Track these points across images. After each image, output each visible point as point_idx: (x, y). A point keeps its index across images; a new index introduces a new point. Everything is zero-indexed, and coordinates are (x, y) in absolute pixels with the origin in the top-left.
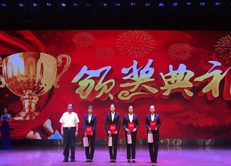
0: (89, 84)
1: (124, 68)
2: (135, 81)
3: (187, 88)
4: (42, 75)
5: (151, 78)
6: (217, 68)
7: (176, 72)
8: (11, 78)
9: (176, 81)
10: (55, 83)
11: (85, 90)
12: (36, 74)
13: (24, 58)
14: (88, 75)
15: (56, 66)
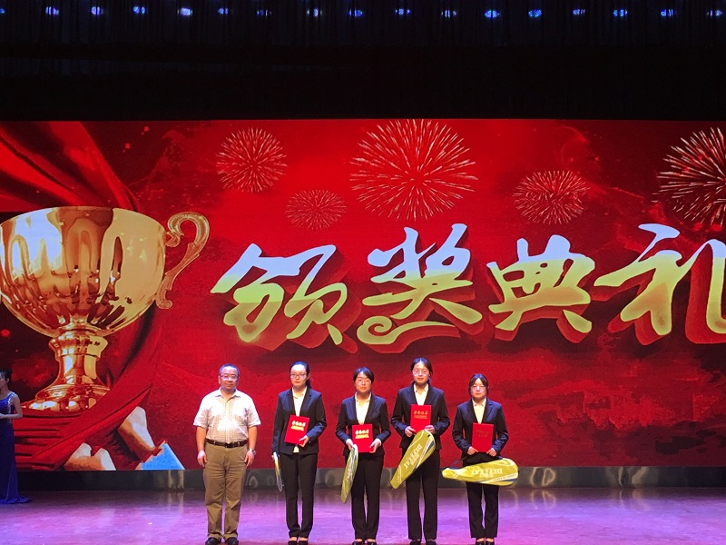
0: (266, 298)
1: (377, 251)
2: (411, 289)
3: (573, 308)
4: (119, 270)
5: (462, 277)
6: (666, 244)
7: (540, 259)
8: (21, 280)
9: (538, 286)
10: (158, 295)
11: (252, 316)
12: (99, 268)
13: (62, 224)
14: (264, 272)
15: (162, 245)
